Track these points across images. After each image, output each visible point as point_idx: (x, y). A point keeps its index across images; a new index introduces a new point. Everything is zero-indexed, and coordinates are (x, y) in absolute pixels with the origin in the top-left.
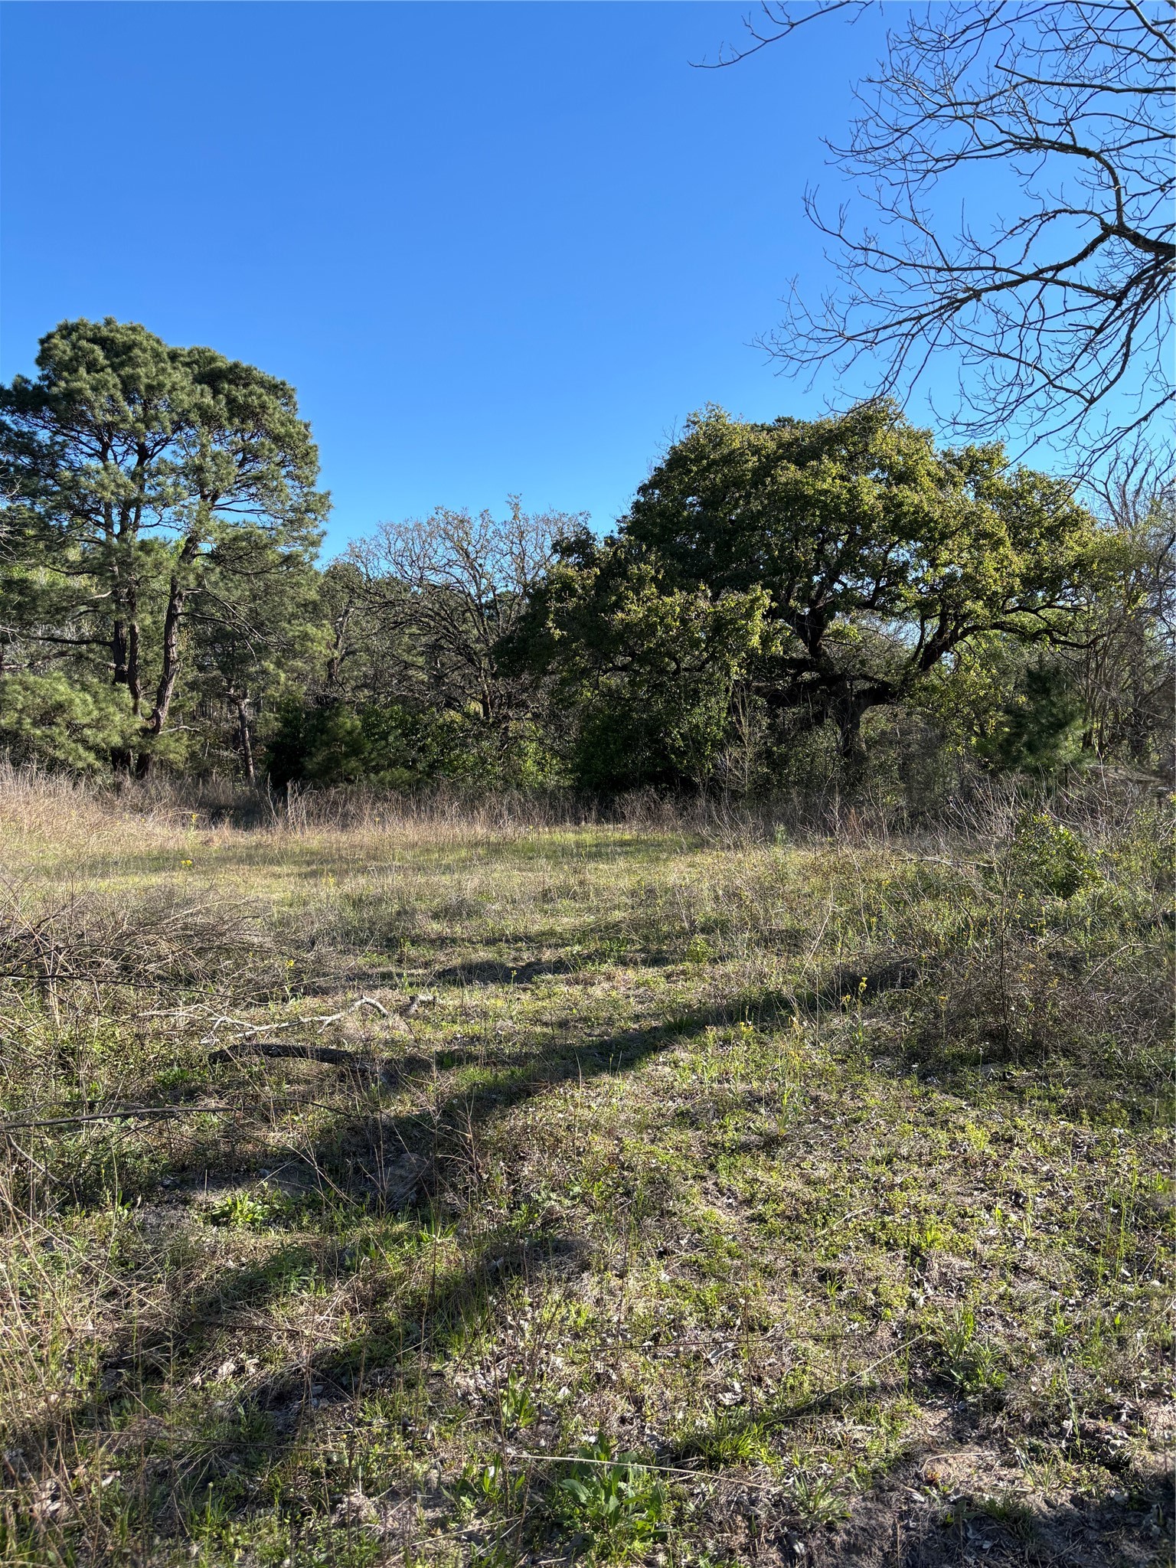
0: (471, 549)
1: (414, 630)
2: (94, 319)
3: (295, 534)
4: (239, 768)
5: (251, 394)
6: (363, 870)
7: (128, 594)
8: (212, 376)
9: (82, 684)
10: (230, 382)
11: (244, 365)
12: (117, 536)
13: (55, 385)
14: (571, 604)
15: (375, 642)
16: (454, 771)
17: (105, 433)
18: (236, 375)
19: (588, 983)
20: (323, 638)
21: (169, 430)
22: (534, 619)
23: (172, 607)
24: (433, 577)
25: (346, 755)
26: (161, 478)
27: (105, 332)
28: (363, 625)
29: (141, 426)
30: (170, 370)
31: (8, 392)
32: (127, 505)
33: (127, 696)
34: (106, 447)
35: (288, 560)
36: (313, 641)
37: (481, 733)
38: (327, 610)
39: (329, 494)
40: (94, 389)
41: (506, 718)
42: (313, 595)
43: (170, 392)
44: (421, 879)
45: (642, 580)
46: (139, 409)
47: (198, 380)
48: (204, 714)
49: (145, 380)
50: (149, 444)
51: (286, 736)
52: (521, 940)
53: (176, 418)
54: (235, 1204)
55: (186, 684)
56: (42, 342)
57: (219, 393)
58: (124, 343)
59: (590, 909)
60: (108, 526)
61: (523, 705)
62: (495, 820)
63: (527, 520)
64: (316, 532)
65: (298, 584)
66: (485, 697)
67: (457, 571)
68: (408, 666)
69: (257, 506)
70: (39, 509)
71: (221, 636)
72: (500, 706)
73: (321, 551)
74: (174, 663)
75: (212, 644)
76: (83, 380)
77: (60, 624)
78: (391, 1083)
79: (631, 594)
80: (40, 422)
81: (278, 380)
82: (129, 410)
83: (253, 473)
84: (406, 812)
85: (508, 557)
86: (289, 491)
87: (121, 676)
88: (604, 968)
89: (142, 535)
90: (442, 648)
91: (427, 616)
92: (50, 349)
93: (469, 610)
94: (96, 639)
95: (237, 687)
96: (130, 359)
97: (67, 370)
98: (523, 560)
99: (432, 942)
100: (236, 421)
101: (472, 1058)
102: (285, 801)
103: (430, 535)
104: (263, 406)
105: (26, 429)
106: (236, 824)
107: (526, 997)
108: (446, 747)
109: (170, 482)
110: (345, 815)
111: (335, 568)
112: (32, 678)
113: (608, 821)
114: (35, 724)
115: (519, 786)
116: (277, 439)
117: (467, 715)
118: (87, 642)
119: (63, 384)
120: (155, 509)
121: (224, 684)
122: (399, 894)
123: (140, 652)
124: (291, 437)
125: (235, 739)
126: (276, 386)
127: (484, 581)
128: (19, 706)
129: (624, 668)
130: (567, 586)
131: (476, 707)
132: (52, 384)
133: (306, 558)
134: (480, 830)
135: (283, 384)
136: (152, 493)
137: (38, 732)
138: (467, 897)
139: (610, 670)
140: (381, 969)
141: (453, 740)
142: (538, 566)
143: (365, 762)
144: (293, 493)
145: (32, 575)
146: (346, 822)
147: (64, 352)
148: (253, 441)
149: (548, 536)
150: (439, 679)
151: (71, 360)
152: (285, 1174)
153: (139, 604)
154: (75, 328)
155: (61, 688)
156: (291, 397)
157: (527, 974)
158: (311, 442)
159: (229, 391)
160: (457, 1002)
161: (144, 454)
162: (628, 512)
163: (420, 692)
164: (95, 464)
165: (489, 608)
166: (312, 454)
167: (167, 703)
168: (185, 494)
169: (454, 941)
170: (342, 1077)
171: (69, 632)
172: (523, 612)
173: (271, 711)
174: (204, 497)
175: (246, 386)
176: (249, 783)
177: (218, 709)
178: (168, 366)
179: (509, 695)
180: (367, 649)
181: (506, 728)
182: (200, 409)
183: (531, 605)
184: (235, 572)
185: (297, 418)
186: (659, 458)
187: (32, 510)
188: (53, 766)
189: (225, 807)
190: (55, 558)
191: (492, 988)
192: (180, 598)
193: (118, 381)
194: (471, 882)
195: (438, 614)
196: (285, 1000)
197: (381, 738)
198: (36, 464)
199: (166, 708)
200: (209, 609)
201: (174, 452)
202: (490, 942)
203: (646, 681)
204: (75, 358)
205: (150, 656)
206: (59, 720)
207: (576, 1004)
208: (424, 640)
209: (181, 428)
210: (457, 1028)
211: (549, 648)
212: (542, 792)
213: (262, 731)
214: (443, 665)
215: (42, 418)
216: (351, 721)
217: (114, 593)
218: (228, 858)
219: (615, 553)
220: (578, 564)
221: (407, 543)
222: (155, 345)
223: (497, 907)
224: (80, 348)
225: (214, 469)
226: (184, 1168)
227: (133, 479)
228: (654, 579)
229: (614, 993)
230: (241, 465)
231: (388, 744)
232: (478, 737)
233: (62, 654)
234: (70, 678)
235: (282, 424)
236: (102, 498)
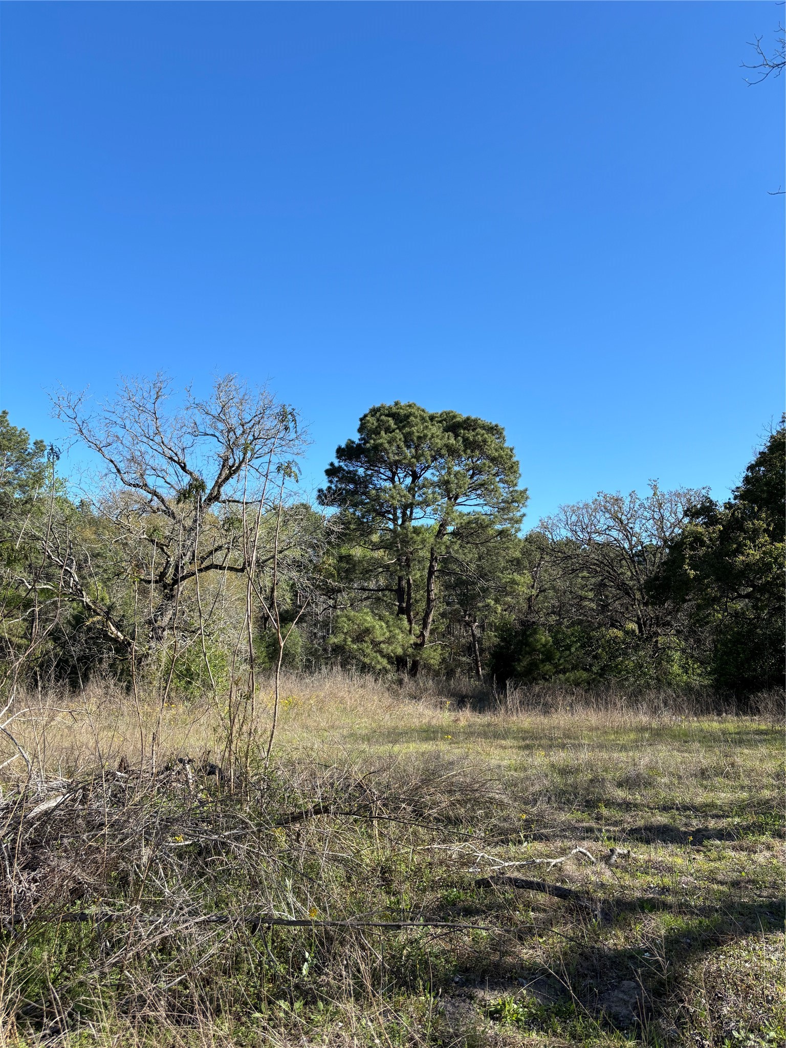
0: (624, 517)
1: (585, 574)
2: (389, 403)
3: (505, 517)
4: (472, 669)
5: (477, 434)
6: (563, 746)
7: (406, 560)
8: (453, 425)
9: (380, 616)
10: (464, 429)
11: (473, 417)
12: (400, 526)
13: (368, 442)
14: (702, 551)
15: (559, 583)
16: (619, 673)
17: (394, 467)
18: (469, 424)
19: (751, 850)
20: (525, 582)
21: (429, 461)
22: (674, 562)
23: (431, 567)
24: (597, 538)
25: (543, 661)
26: (425, 490)
27: (394, 410)
28: (551, 573)
29: (414, 460)
30: (430, 427)
31: (343, 449)
32: (405, 507)
33: (406, 623)
34: (394, 474)
35: (501, 533)
36: (518, 585)
37: (638, 645)
38: (526, 563)
39: (526, 490)
40: (389, 442)
41: (656, 634)
42: (518, 554)
43: (430, 439)
44: (605, 755)
45: (756, 532)
46: (413, 451)
47: (446, 430)
48: (449, 633)
49: (416, 434)
50: (418, 470)
51: (502, 648)
52: (689, 809)
53: (434, 454)
54: (504, 1004)
55: (439, 614)
56: (361, 420)
57: (459, 436)
58: (405, 415)
59: (742, 788)
60: (395, 520)
61: (668, 624)
62: (654, 711)
63: (663, 495)
64: (519, 514)
65: (508, 548)
66: (639, 619)
67: (614, 533)
68: (582, 598)
69: (482, 501)
70: (358, 513)
71: (460, 583)
72: (650, 626)
73: (522, 526)
74: (432, 601)
75: (454, 589)
76: (384, 438)
77: (369, 579)
78: (607, 920)
79: (748, 542)
80: (359, 464)
81: (494, 424)
82: (407, 452)
83: (479, 482)
84: (587, 703)
85: (651, 521)
86: (501, 490)
87: (402, 611)
88: (763, 839)
89: (414, 523)
90: (605, 585)
91: (595, 564)
92: (365, 423)
93: (624, 558)
94: (388, 588)
95: (470, 615)
96: (408, 422)
97: (374, 434)
98: (662, 522)
99: (619, 805)
100: (469, 451)
101: (666, 907)
102: (506, 694)
103: (595, 510)
104: (485, 441)
105: (351, 469)
106: (474, 708)
107: (700, 857)
108: (613, 657)
109: (430, 491)
110: (545, 704)
111: (531, 536)
112: (353, 613)
113: (745, 713)
114: (353, 642)
115: (670, 684)
116: (493, 460)
117: (627, 633)
118: (382, 590)
119: (372, 441)
120: (421, 508)
121: (462, 613)
122: (590, 766)
123: (413, 595)
124: (502, 457)
125: (469, 649)
126: (492, 428)
127: (634, 538)
128: (345, 631)
129: (748, 596)
130: (698, 539)
131: (632, 626)
132: (366, 442)
133: (513, 531)
134: (644, 719)
135: (497, 426)
136: (421, 499)
137: (355, 647)
138: (642, 771)
139: (736, 598)
140: (585, 824)
141: (617, 650)
142: (673, 526)
143: (556, 666)
144: (503, 491)
145: (352, 552)
146: (547, 710)
147: (373, 424)
148: (478, 462)
149: (679, 504)
150: (604, 608)
151: (376, 428)
152: (537, 985)
153: (412, 565)
154: (378, 410)
155: (368, 618)
156: (501, 433)
157: (699, 838)
158: (514, 459)
159: (464, 434)
160: (646, 857)
161: (415, 477)
162: (740, 484)
163: (592, 617)
164: (388, 484)
165: (638, 556)
166: (515, 467)
167: (429, 627)
168: (439, 497)
169: (636, 805)
170: (570, 911)
171: (372, 585)
172: (664, 559)
173: (491, 631)
174: (450, 499)
175: (474, 430)
176: (479, 679)
177: (459, 630)
178: (429, 424)
179: (657, 618)
180: (554, 588)
181: (656, 642)
182: (447, 447)
183: (671, 553)
184: (468, 543)
185: (506, 445)
186: (762, 444)
187: (354, 514)
188: (364, 668)
189: (466, 696)
190: (365, 541)
191: (671, 847)
192: (436, 561)
193: (402, 436)
194: (644, 759)
195: (602, 563)
196: (520, 842)
197: (566, 650)
198: (357, 488)
199: (428, 630)
200: (453, 566)
201: (432, 474)
202: (665, 809)
203: (767, 605)
204: (379, 426)
205: (418, 597)
206: (367, 639)
207: (744, 868)
208: (593, 580)
209: (436, 459)
210: (649, 878)
211: (686, 584)
212: (689, 689)
213: (486, 644)
214: (606, 597)
215: (360, 462)
216: (544, 637)
217: (398, 560)
218: (470, 733)
219: (733, 514)
220: (704, 523)
221: (579, 517)
222: (422, 413)
223: (665, 780)
224: (381, 421)
225: (456, 481)
226: (467, 970)
227: (409, 491)
228: (766, 531)
229: (775, 861)
230: (472, 477)
231: (571, 654)
232: (636, 648)
233: (368, 598)
234: (373, 612)
235: (496, 450)
236: (393, 504)
